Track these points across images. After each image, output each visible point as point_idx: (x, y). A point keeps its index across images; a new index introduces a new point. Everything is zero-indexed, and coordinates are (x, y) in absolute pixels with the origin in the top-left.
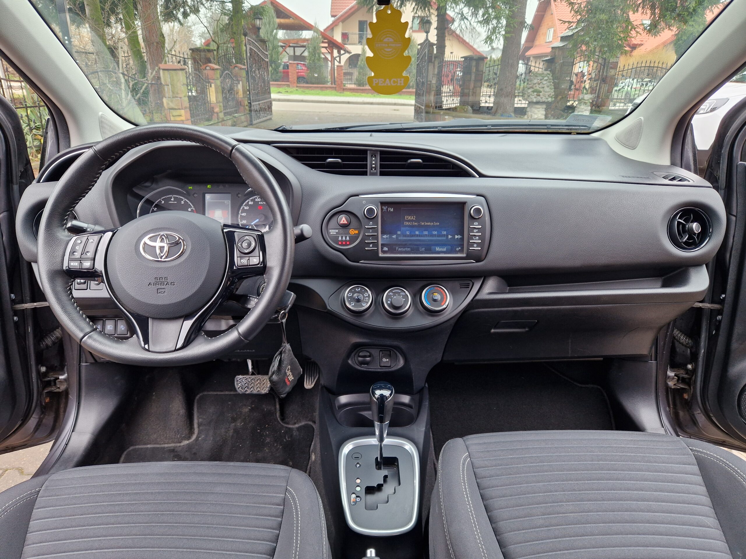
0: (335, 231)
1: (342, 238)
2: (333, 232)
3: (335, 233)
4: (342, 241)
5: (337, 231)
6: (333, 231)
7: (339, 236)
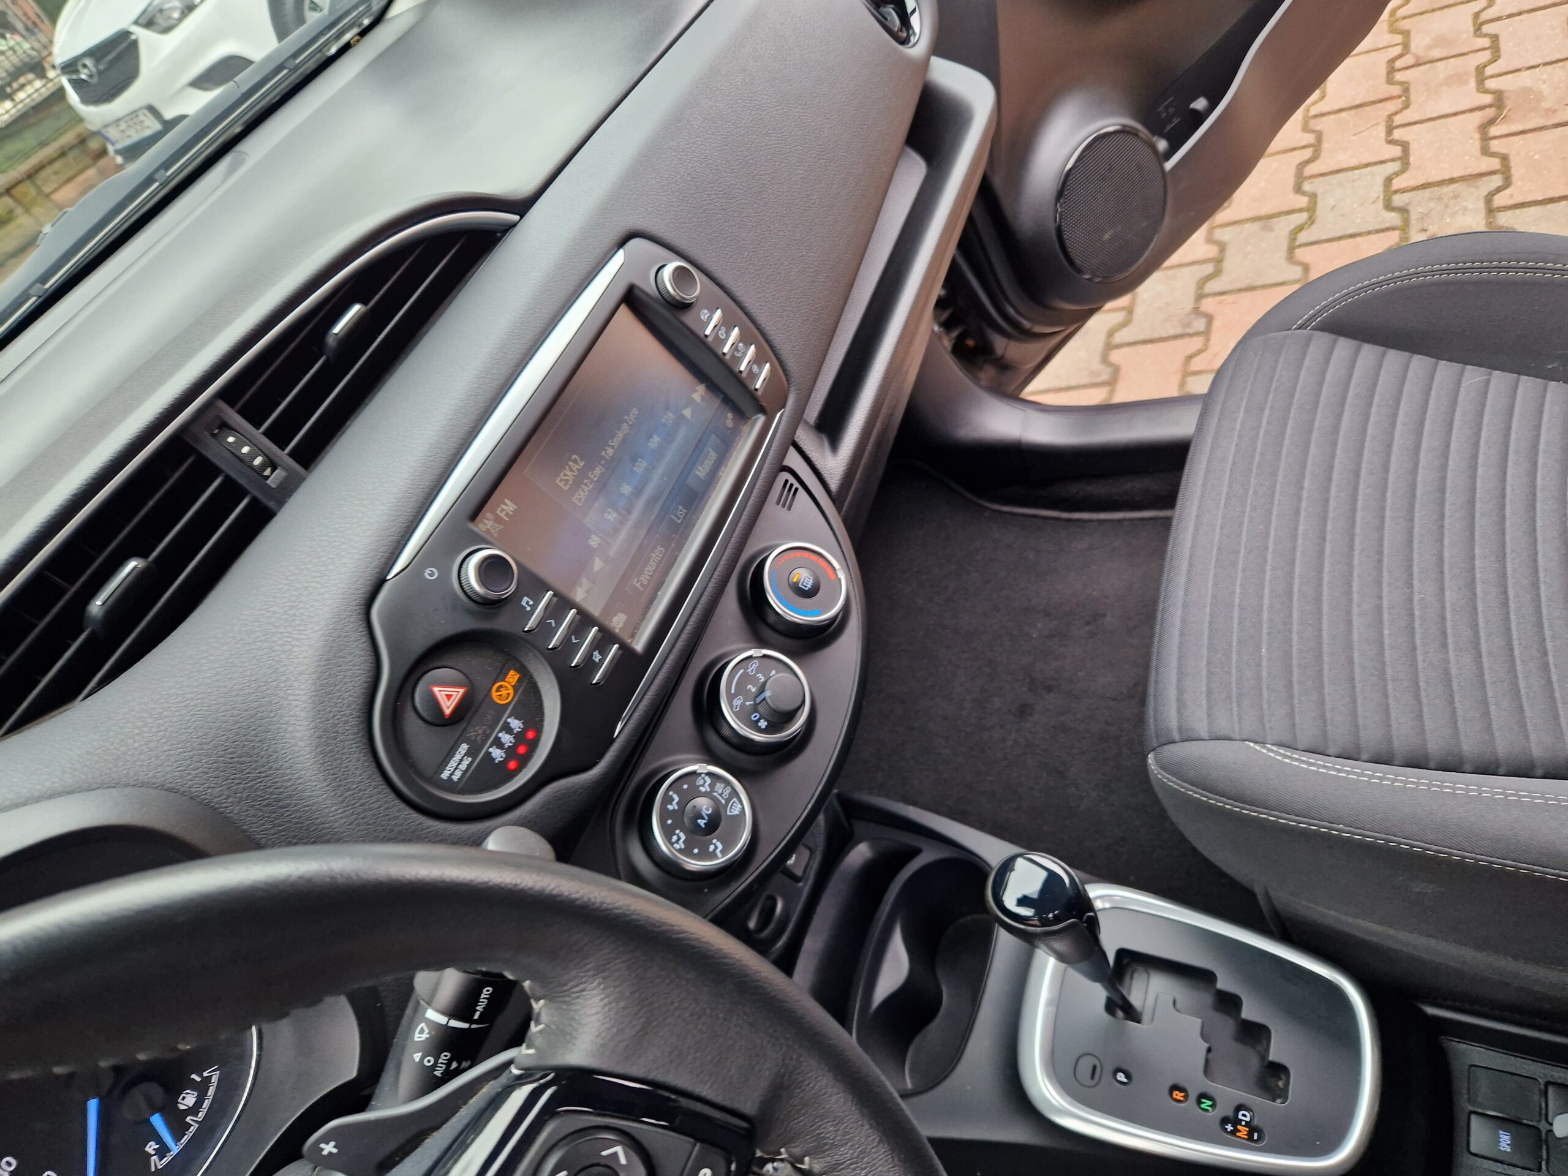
0: (458, 757)
1: (498, 743)
2: (457, 766)
3: (467, 761)
4: (510, 752)
5: (464, 748)
6: (453, 763)
7: (488, 754)
